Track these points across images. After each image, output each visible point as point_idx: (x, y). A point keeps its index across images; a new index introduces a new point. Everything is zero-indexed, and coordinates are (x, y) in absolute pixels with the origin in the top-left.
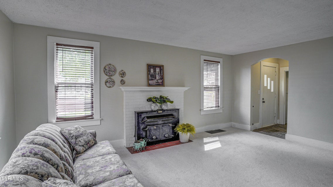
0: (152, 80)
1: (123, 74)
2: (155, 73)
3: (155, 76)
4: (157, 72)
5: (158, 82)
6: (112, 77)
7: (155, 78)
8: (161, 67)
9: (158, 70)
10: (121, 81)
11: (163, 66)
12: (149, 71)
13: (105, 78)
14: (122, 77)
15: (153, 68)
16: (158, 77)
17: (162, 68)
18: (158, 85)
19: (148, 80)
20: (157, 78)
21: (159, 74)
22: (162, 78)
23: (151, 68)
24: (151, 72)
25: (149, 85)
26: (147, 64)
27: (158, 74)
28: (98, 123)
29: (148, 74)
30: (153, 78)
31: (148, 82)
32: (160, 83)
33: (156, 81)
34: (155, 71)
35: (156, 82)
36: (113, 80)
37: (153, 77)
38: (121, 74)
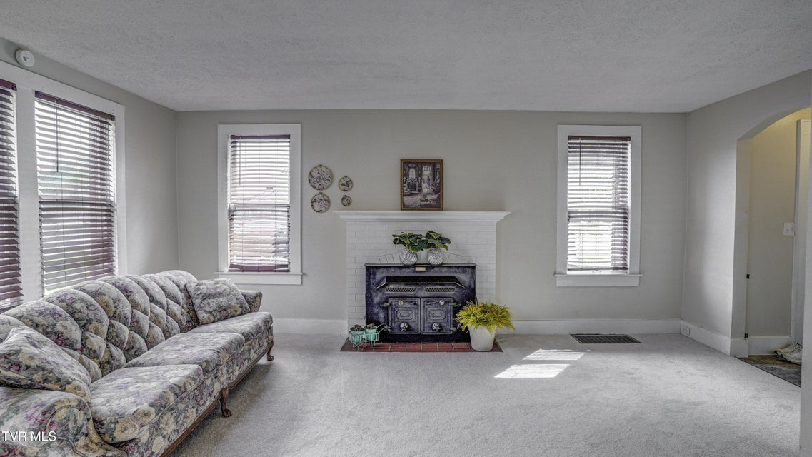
0: (411, 194)
1: (347, 184)
2: (420, 178)
3: (420, 186)
4: (425, 177)
5: (427, 200)
6: (324, 192)
7: (420, 190)
8: (436, 165)
9: (427, 171)
10: (343, 199)
11: (442, 160)
12: (404, 174)
13: (311, 193)
14: (345, 190)
15: (415, 168)
16: (426, 188)
17: (438, 166)
18: (426, 206)
19: (403, 195)
20: (425, 190)
21: (431, 181)
22: (438, 190)
23: (410, 168)
24: (410, 176)
25: (404, 207)
26: (401, 160)
27: (429, 180)
28: (297, 281)
29: (403, 182)
30: (415, 190)
31: (402, 199)
32: (432, 203)
33: (420, 197)
34: (419, 175)
35: (422, 201)
36: (327, 197)
37: (415, 188)
38: (343, 184)
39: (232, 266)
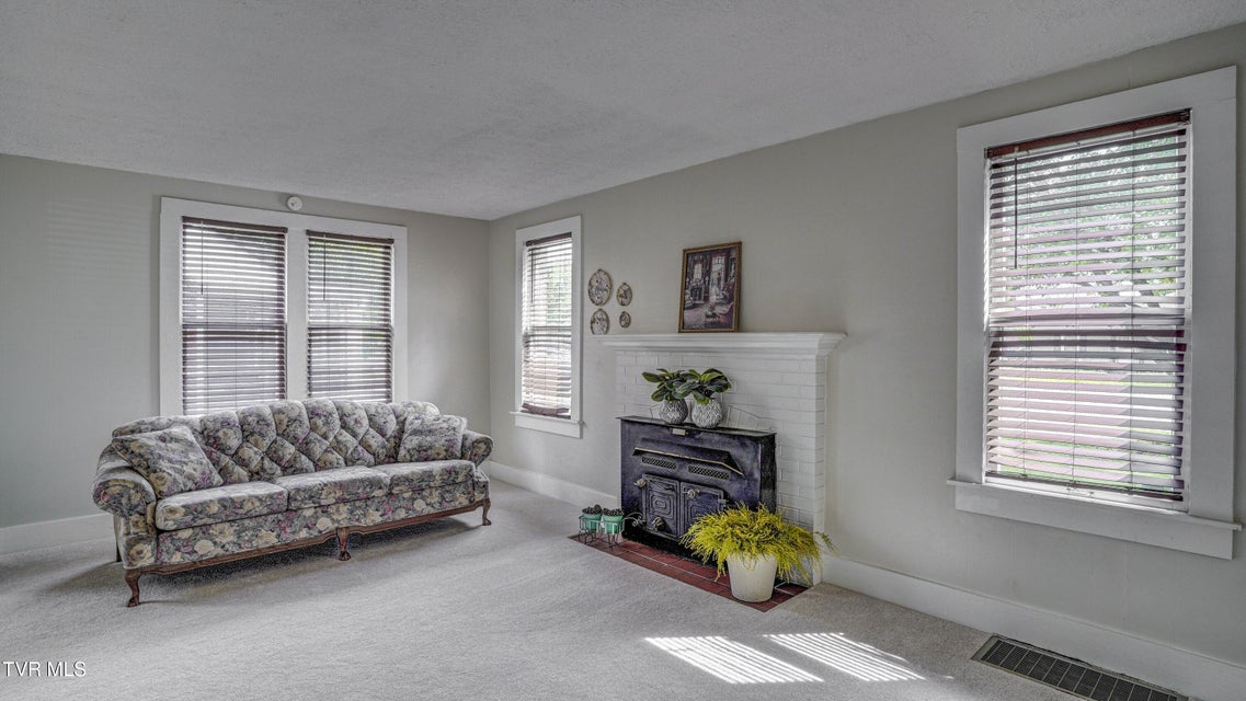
0: (694, 306)
1: (626, 295)
2: (707, 279)
3: (707, 292)
4: (714, 276)
5: (714, 315)
6: (604, 308)
7: (706, 299)
8: (732, 252)
9: (718, 264)
10: (621, 317)
11: (741, 243)
12: (687, 273)
13: (591, 309)
14: (623, 304)
15: (702, 261)
16: (715, 294)
17: (734, 254)
18: (714, 326)
19: (683, 308)
20: (713, 298)
21: (722, 283)
22: (734, 295)
23: (695, 262)
24: (695, 276)
25: (684, 327)
26: (684, 251)
27: (719, 279)
29: (684, 287)
30: (700, 299)
31: (682, 316)
32: (722, 320)
33: (706, 310)
34: (707, 273)
35: (708, 316)
36: (607, 315)
37: (701, 294)
38: (621, 296)
39: (525, 406)
